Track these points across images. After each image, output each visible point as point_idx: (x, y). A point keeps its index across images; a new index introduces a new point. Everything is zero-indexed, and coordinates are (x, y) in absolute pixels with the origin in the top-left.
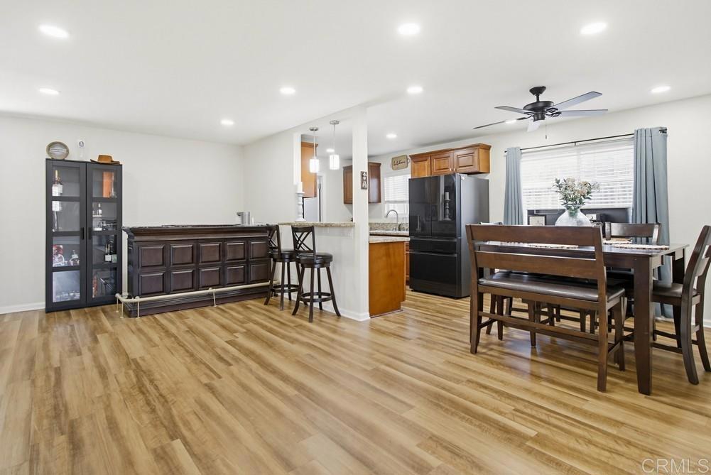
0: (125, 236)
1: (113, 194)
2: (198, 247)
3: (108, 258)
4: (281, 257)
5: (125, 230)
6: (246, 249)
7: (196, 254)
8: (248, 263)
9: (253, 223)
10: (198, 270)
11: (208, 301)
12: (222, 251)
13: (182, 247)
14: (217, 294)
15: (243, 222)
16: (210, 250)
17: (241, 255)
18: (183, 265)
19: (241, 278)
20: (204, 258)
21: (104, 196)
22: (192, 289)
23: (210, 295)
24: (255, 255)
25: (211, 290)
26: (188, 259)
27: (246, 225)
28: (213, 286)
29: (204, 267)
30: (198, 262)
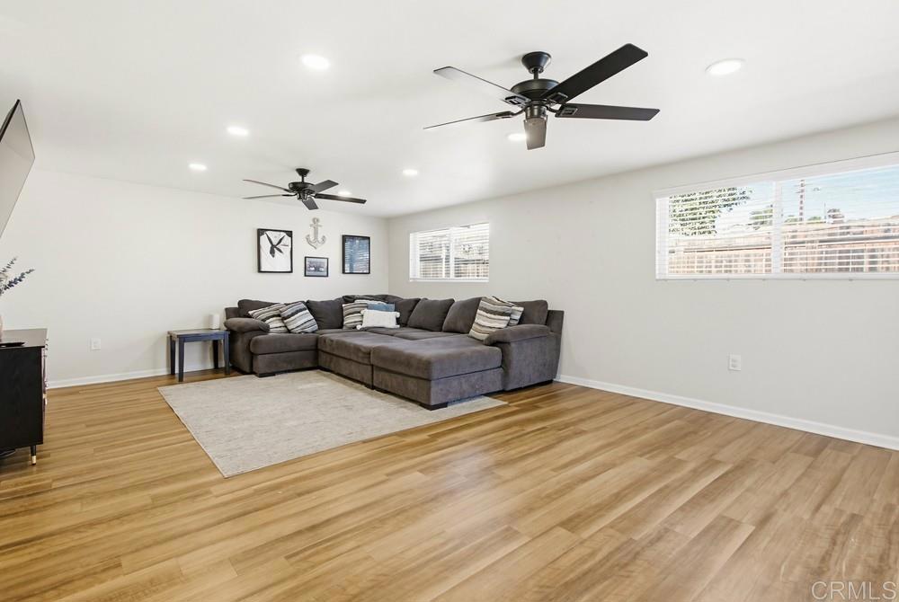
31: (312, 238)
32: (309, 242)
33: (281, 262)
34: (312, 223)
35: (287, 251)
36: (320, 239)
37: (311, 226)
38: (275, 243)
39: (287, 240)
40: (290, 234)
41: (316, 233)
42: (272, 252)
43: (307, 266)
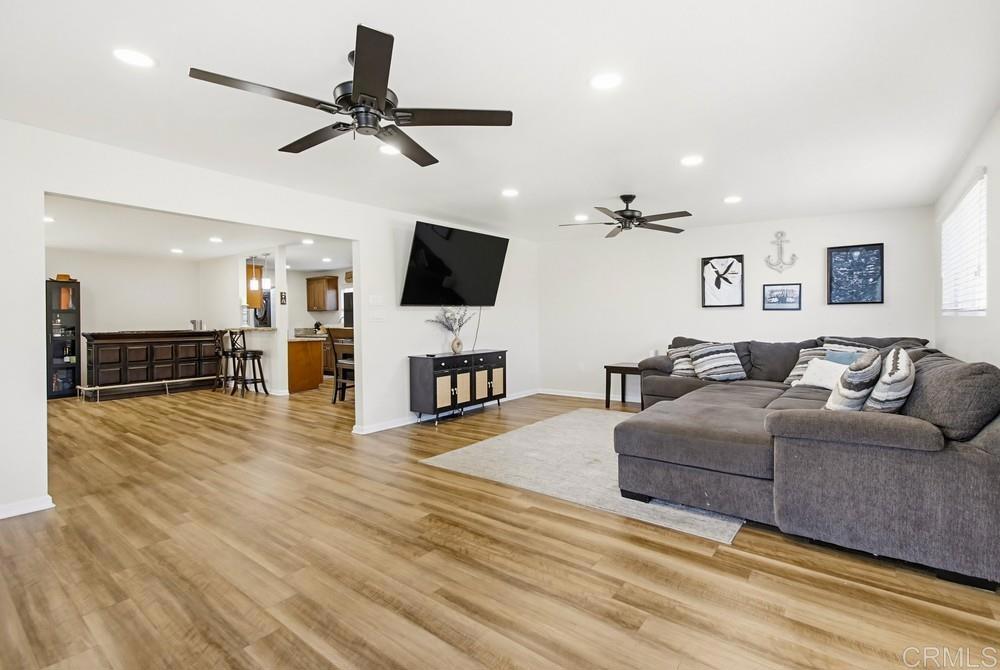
0: (84, 341)
1: (71, 305)
2: (152, 349)
3: (67, 359)
4: (226, 354)
5: (84, 335)
6: (198, 350)
7: (150, 353)
8: (200, 360)
9: (205, 329)
10: (152, 367)
11: (161, 390)
12: (175, 352)
13: (137, 349)
14: (169, 385)
15: (195, 328)
16: (163, 351)
17: (192, 354)
18: (137, 363)
19: (192, 373)
20: (158, 356)
21: (63, 308)
22: (147, 381)
23: (163, 385)
24: (207, 354)
25: (164, 382)
26: (143, 357)
27: (198, 330)
28: (166, 379)
29: (156, 364)
30: (152, 359)
31: (774, 259)
32: (770, 265)
33: (729, 293)
34: (775, 239)
35: (736, 280)
36: (787, 258)
37: (773, 243)
38: (721, 272)
39: (737, 266)
40: (740, 258)
41: (781, 251)
42: (718, 284)
43: (767, 296)
